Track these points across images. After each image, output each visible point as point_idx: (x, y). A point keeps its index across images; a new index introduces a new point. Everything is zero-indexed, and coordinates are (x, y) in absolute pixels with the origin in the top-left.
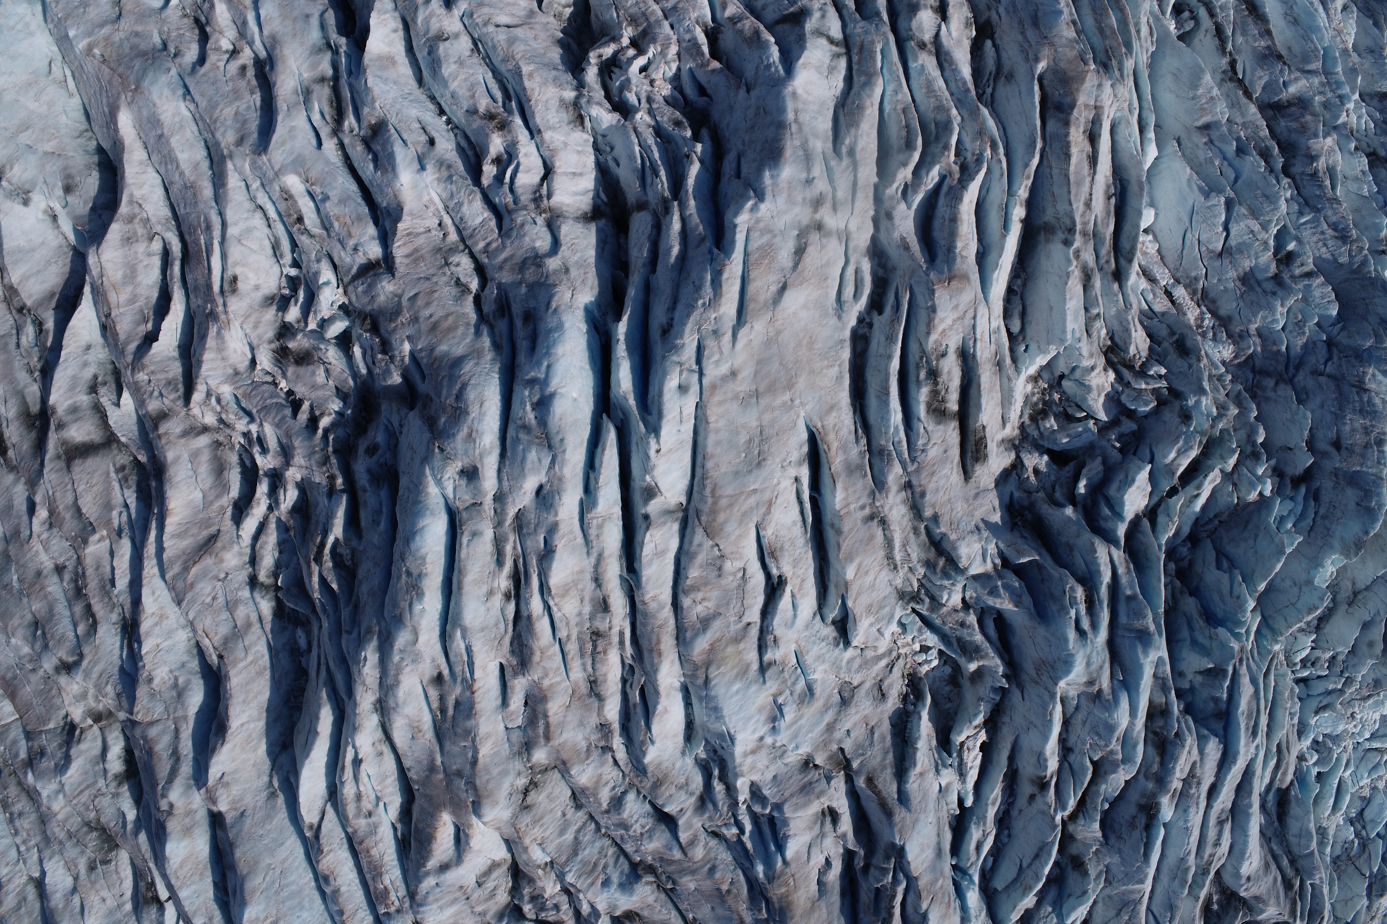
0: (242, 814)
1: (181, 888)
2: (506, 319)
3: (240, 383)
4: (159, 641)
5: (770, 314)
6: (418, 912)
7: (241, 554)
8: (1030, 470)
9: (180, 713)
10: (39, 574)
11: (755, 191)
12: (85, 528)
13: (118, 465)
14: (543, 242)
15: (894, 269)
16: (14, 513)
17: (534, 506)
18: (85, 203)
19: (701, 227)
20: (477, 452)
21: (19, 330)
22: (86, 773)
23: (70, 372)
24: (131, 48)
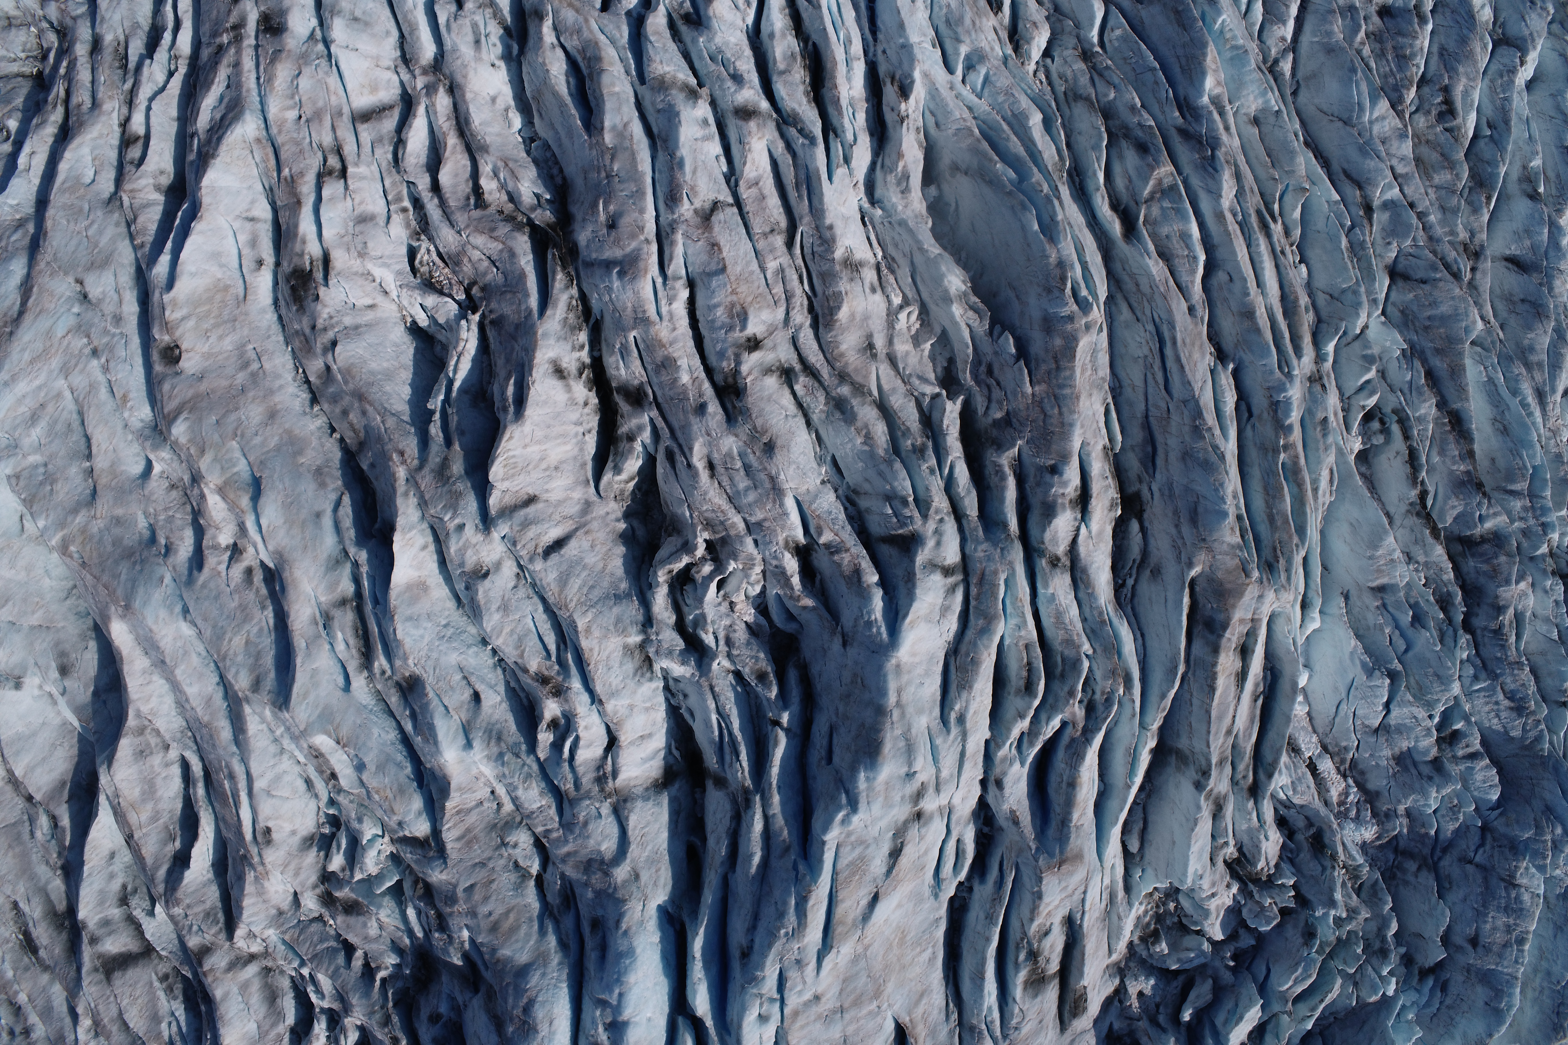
2: (573, 911)
5: (859, 932)
8: (1134, 997)
11: (847, 792)
14: (608, 846)
15: (1001, 829)
18: (86, 686)
19: (786, 832)
21: (32, 821)
23: (96, 886)
24: (114, 545)
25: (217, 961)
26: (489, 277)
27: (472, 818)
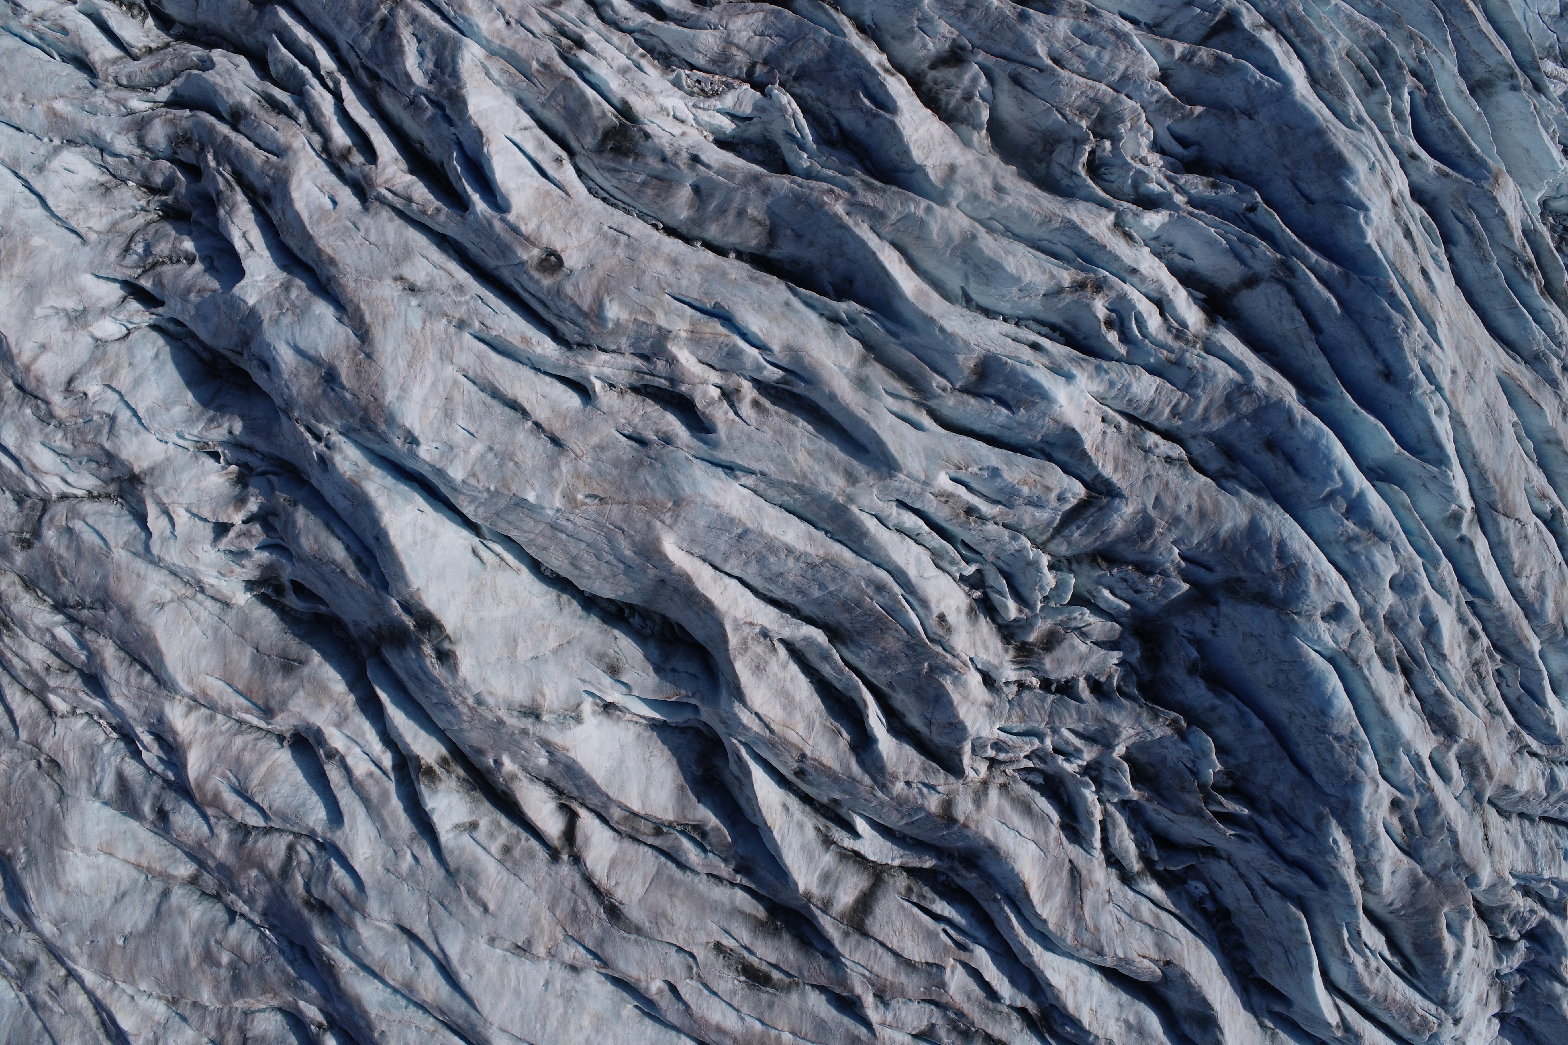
3: (1005, 712)
4: (1088, 1005)
6: (1456, 1011)
11: (1351, 205)
12: (929, 974)
13: (903, 892)
16: (832, 1026)
17: (1397, 599)
18: (643, 669)
20: (1334, 589)
21: (672, 855)
23: (796, 845)
24: (616, 467)
25: (964, 808)
26: (767, 48)
27: (1110, 447)
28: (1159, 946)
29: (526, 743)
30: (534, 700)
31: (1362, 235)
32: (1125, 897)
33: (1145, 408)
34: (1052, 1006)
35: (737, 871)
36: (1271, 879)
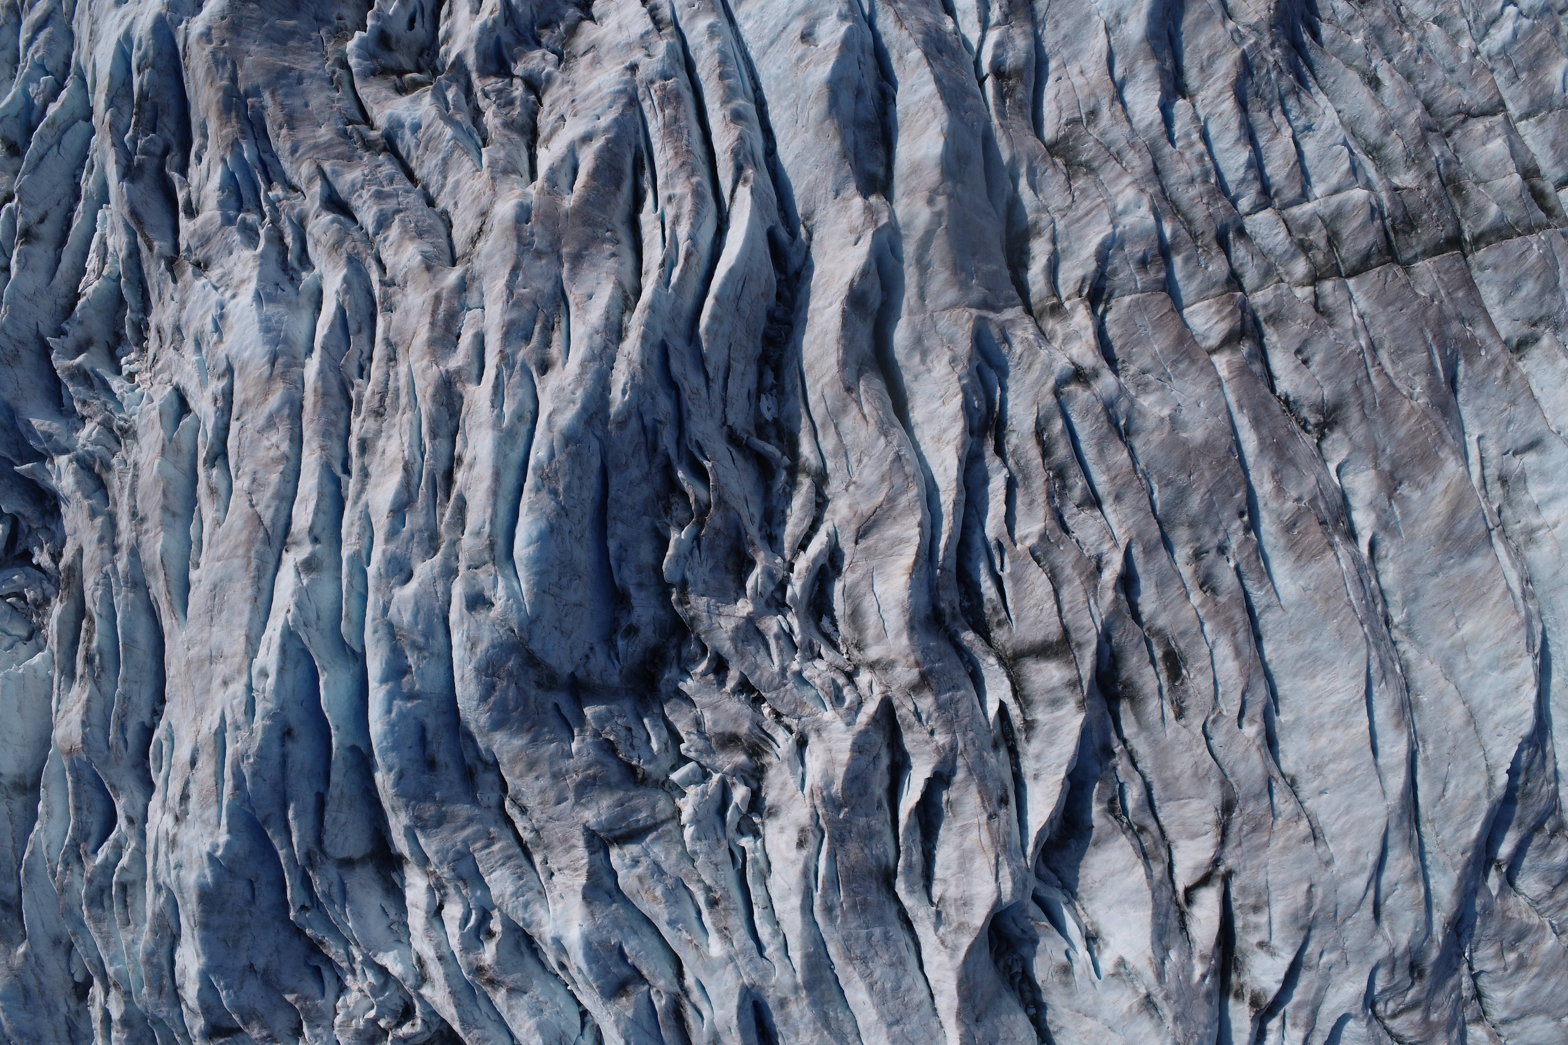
0: (837, 194)
1: (932, 97)
3: (811, 719)
4: (942, 410)
6: (626, 82)
7: (834, 512)
9: (918, 318)
10: (1118, 498)
12: (1045, 554)
13: (1006, 628)
16: (1153, 576)
17: (413, 562)
20: (465, 627)
22: (1079, 238)
28: (844, 409)
29: (1173, 986)
30: (1140, 1012)
31: (228, 845)
32: (836, 470)
33: (512, 863)
34: (972, 433)
35: (1113, 754)
36: (702, 381)
